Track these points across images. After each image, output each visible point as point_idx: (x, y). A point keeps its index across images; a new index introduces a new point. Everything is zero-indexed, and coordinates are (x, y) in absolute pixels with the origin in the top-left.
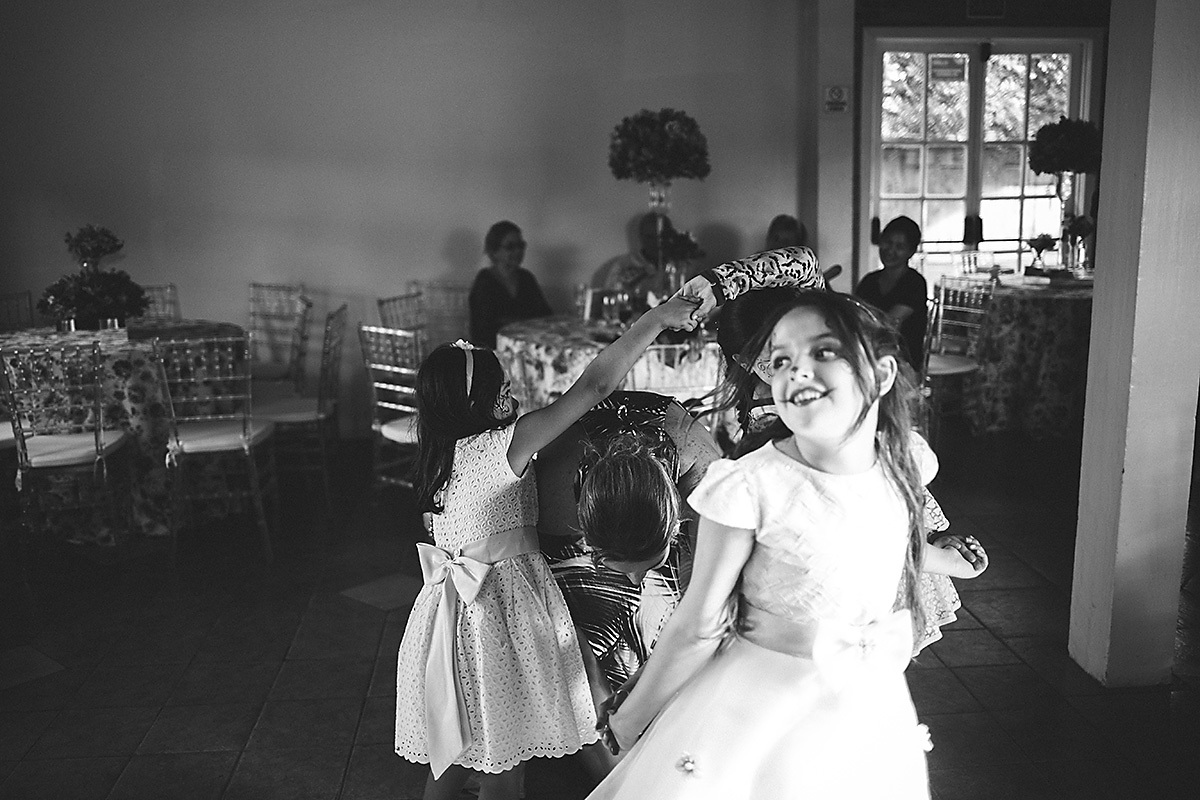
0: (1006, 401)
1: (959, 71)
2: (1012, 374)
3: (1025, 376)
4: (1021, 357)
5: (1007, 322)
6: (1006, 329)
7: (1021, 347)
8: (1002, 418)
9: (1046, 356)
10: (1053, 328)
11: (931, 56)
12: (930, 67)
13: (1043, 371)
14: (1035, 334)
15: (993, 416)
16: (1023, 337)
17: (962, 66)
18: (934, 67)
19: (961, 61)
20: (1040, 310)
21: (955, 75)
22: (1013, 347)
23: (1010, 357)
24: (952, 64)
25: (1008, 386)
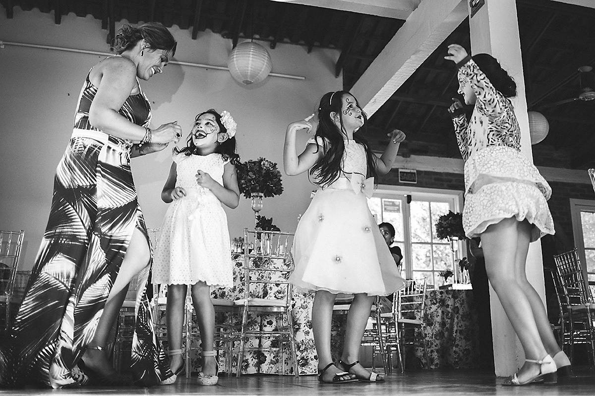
0: (437, 351)
1: (398, 208)
2: (440, 335)
3: (446, 334)
4: (443, 324)
5: (434, 304)
6: (434, 307)
7: (443, 318)
8: (436, 362)
9: (456, 320)
10: (457, 305)
11: (383, 200)
12: (383, 205)
13: (455, 329)
14: (449, 310)
15: (432, 360)
16: (443, 312)
17: (399, 206)
18: (385, 205)
19: (398, 204)
20: (450, 296)
21: (396, 209)
22: (439, 319)
23: (437, 325)
24: (394, 204)
25: (438, 342)
